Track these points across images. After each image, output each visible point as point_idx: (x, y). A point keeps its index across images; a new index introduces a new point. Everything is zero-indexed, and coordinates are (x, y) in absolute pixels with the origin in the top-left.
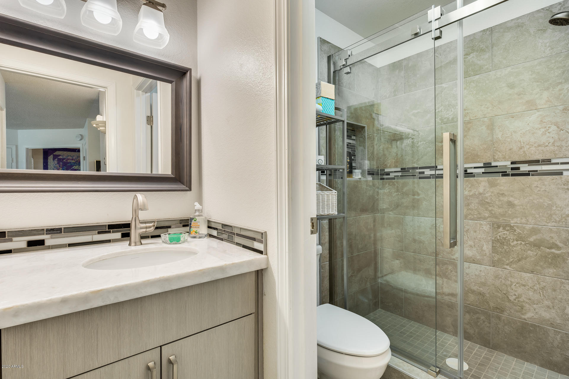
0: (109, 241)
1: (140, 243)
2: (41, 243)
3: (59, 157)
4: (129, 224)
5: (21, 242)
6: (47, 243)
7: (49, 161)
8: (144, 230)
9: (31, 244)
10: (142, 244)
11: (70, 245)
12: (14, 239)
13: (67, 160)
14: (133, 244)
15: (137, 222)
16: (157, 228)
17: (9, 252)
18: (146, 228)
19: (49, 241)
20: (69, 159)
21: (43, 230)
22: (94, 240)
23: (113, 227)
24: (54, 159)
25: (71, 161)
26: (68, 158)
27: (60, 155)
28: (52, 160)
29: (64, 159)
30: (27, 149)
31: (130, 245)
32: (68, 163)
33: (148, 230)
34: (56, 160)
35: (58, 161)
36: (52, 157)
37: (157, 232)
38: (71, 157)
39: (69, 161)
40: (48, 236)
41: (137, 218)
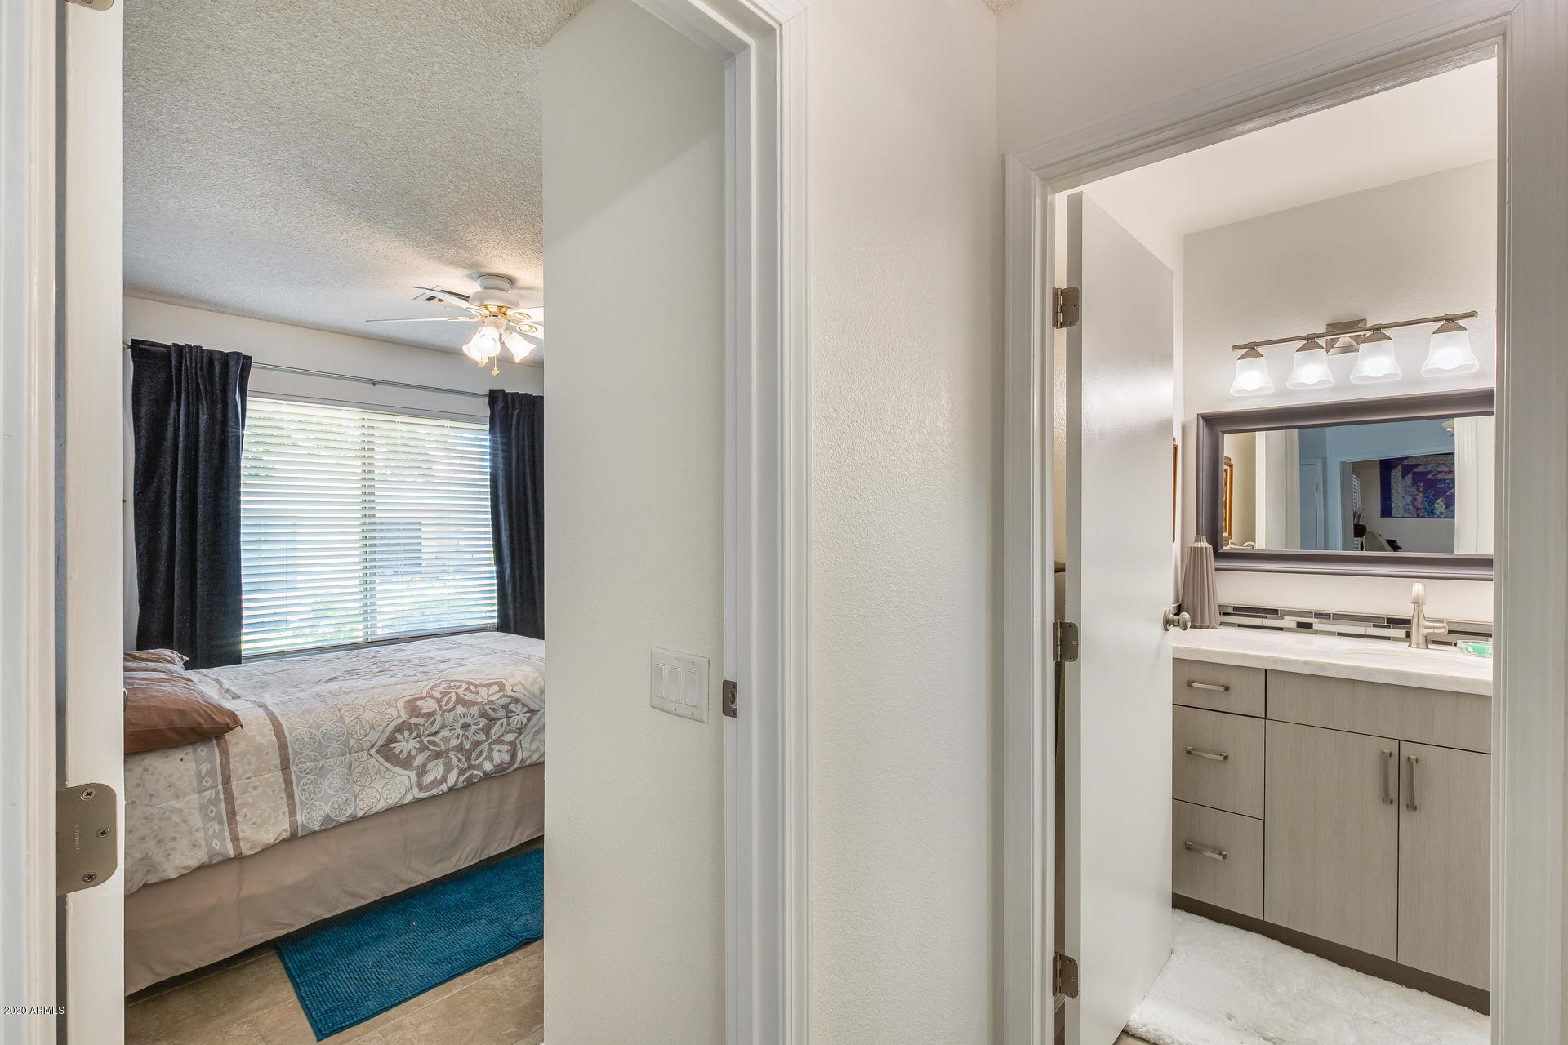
0: (1388, 638)
1: (1425, 647)
2: (1309, 626)
3: (1416, 470)
4: (1409, 621)
5: (1290, 622)
6: (1315, 627)
7: (1393, 478)
8: (1432, 631)
9: (1300, 625)
10: (1428, 648)
11: (1340, 634)
12: (1286, 618)
13: (1436, 474)
14: (1414, 645)
15: (1421, 618)
16: (1450, 632)
17: (1281, 629)
18: (1434, 628)
19: (1318, 625)
20: (1439, 472)
21: (1312, 613)
22: (1368, 634)
23: (1393, 622)
24: (1404, 475)
25: (1446, 477)
26: (1439, 470)
27: (1419, 465)
28: (1400, 478)
29: (1429, 473)
30: (1343, 464)
31: (1410, 646)
32: (1440, 481)
33: (1436, 631)
34: (1410, 475)
35: (1413, 478)
36: (1401, 470)
37: (1452, 638)
38: (1447, 466)
39: (1439, 477)
40: (1316, 620)
41: (1421, 614)
